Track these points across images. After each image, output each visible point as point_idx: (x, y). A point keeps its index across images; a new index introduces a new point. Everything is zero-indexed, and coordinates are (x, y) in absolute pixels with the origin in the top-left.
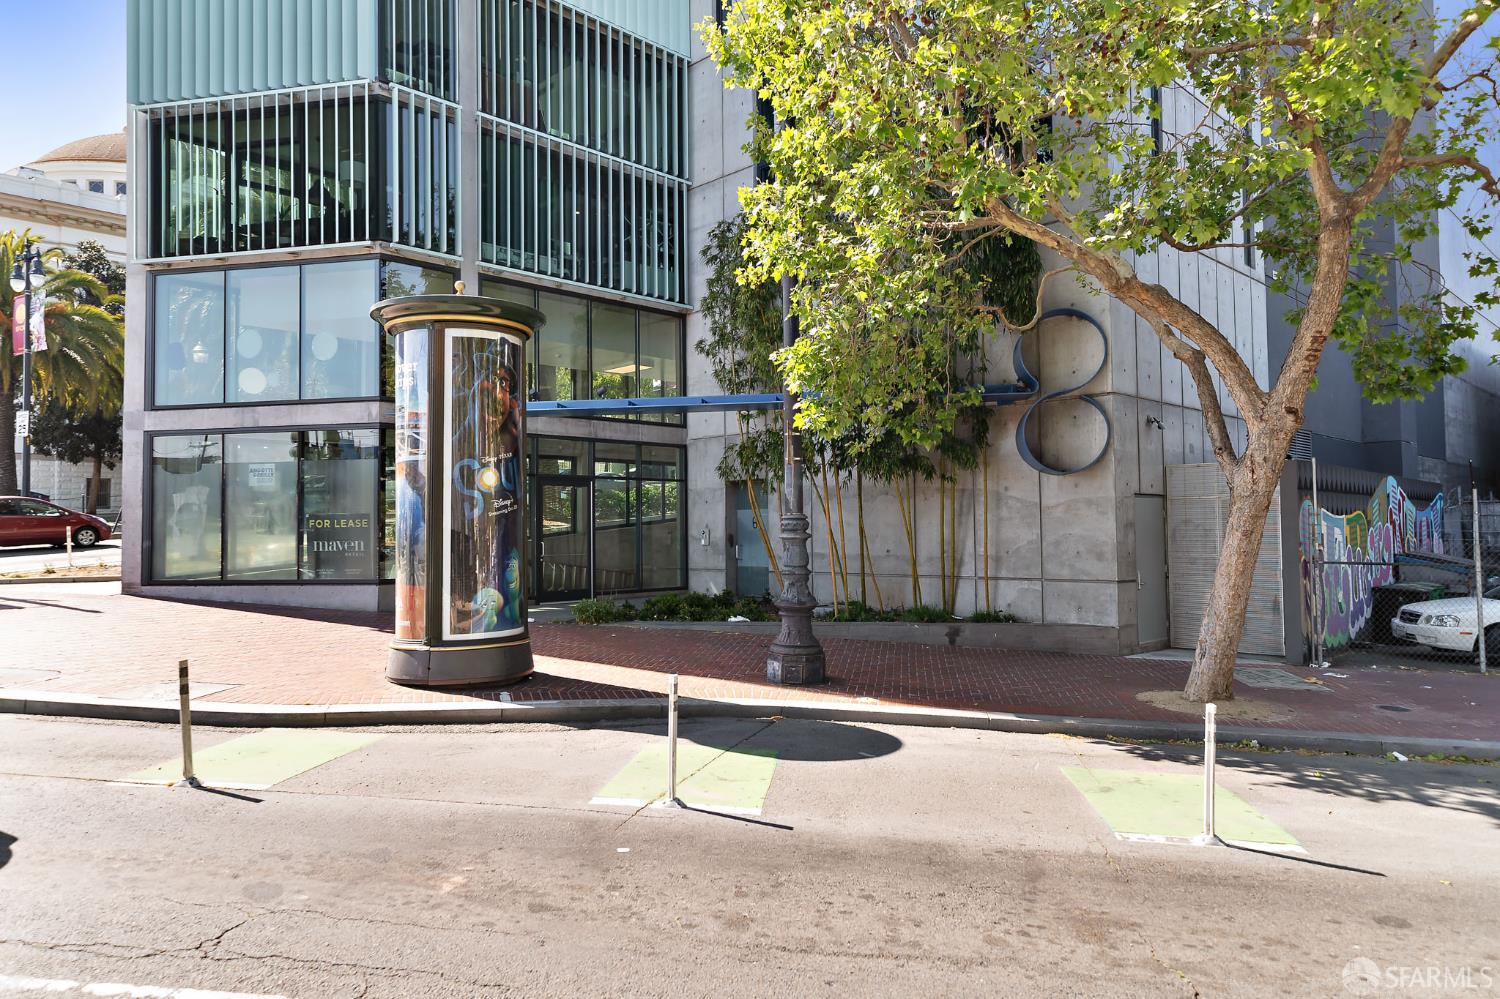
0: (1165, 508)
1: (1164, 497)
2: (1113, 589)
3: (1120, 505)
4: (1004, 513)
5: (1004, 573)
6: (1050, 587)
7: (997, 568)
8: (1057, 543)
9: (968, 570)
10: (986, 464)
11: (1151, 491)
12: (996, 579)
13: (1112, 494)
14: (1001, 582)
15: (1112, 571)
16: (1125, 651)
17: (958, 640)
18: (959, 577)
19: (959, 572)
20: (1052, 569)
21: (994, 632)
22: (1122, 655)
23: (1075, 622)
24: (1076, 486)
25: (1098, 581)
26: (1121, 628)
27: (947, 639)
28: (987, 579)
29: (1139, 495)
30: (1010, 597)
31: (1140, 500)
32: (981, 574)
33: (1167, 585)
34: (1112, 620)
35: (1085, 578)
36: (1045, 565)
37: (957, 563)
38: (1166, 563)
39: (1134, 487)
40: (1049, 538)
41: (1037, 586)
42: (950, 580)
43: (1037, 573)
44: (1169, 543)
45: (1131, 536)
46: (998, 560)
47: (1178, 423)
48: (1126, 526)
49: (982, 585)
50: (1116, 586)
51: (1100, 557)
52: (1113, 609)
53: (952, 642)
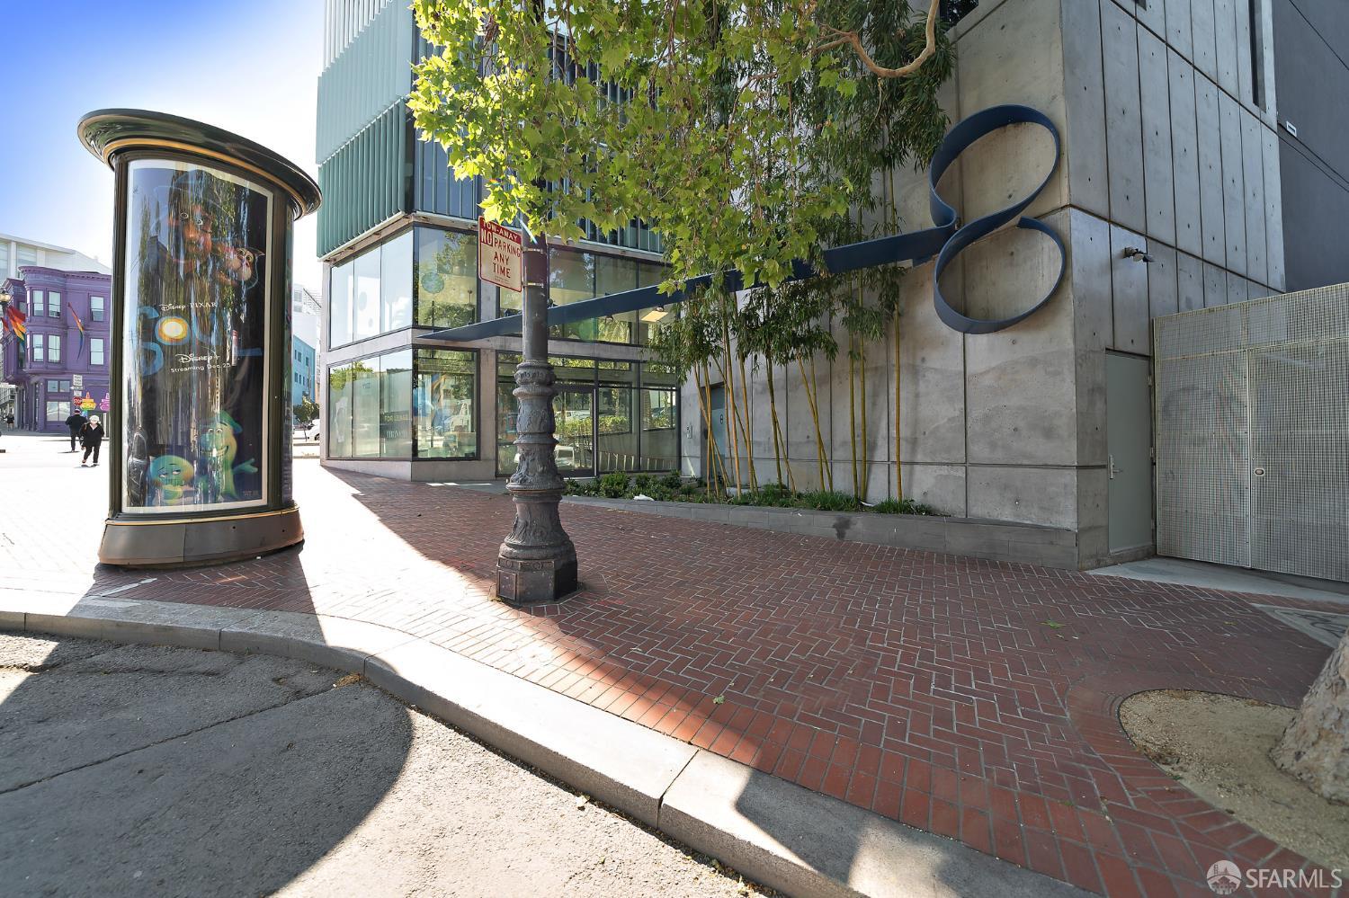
0: (1151, 373)
1: (1150, 358)
2: (1071, 477)
3: (1081, 359)
4: (922, 387)
5: (919, 458)
6: (976, 473)
7: (914, 450)
8: (987, 419)
9: (881, 454)
10: (899, 336)
11: (1130, 348)
12: (913, 463)
13: (1070, 345)
14: (917, 468)
15: (1069, 452)
16: (1087, 563)
17: (848, 533)
18: (872, 462)
19: (872, 456)
20: (980, 451)
21: (893, 527)
22: (1081, 570)
23: (1010, 519)
24: (1014, 342)
25: (1046, 466)
26: (1082, 531)
27: (834, 531)
28: (899, 463)
29: (1110, 350)
30: (925, 484)
31: (1111, 357)
32: (894, 458)
33: (1152, 476)
34: (1068, 521)
35: (1025, 462)
36: (970, 446)
37: (870, 447)
38: (1152, 444)
39: (1105, 339)
40: (975, 413)
41: (961, 472)
42: (864, 464)
43: (961, 457)
44: (1159, 416)
45: (1100, 405)
46: (914, 442)
47: (1170, 268)
48: (1090, 392)
49: (894, 469)
50: (1074, 473)
51: (1049, 433)
52: (1071, 504)
53: (841, 535)
